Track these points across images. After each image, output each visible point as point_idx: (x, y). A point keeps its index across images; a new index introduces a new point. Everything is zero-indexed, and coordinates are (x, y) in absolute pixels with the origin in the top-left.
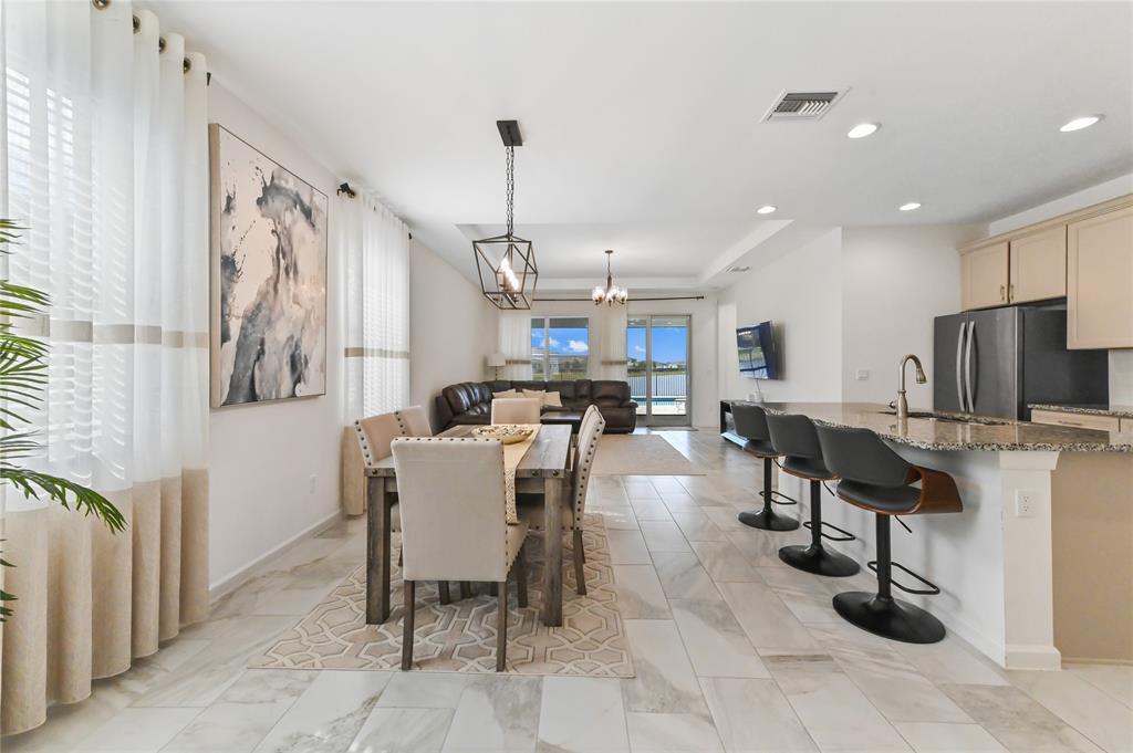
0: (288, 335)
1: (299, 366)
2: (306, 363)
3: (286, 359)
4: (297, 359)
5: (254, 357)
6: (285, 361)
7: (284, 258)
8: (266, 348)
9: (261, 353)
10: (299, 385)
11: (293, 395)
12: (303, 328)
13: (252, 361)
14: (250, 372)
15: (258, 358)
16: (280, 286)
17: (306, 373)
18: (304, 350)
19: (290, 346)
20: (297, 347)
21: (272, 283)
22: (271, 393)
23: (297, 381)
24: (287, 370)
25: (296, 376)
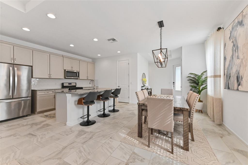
0: (236, 70)
1: (239, 80)
2: (242, 78)
3: (236, 78)
4: (238, 77)
5: (229, 78)
6: (235, 78)
7: (234, 47)
8: (231, 75)
9: (230, 77)
10: (239, 86)
11: (238, 90)
12: (240, 66)
13: (228, 79)
14: (228, 82)
15: (230, 78)
16: (233, 57)
17: (242, 82)
18: (241, 74)
19: (236, 74)
20: (238, 73)
21: (232, 57)
22: (232, 88)
23: (239, 85)
24: (236, 81)
25: (239, 83)
